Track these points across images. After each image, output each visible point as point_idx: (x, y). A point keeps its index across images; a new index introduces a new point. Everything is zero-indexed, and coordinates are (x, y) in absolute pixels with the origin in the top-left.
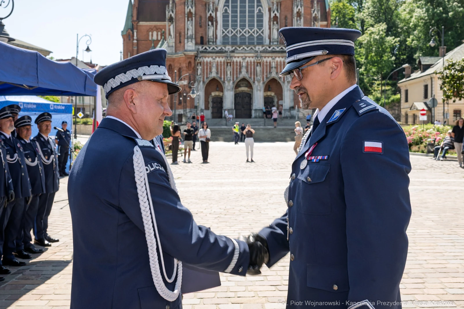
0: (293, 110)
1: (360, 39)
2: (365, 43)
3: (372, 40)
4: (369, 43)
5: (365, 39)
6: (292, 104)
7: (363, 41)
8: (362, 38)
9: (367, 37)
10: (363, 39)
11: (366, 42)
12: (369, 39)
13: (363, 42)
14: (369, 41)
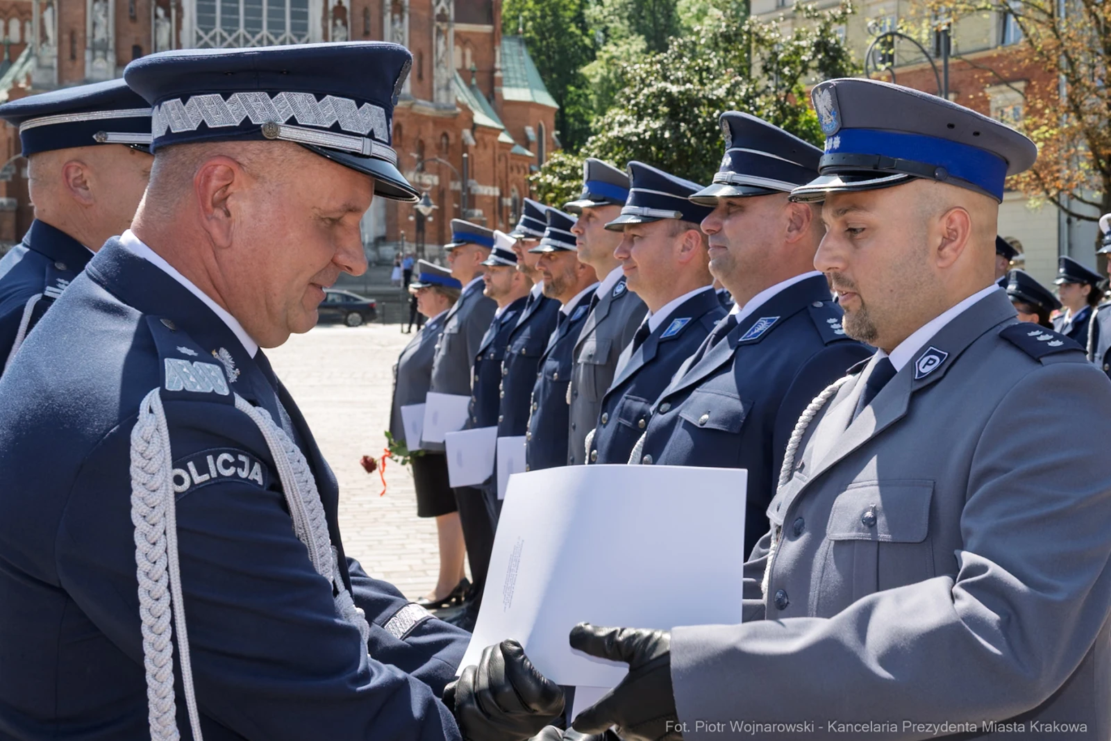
0: (384, 245)
1: (586, 70)
2: (596, 84)
3: (612, 75)
4: (606, 84)
5: (597, 73)
6: (382, 231)
7: (594, 76)
8: (589, 69)
9: (602, 67)
10: (593, 73)
11: (597, 80)
12: (605, 74)
13: (592, 80)
14: (605, 79)
